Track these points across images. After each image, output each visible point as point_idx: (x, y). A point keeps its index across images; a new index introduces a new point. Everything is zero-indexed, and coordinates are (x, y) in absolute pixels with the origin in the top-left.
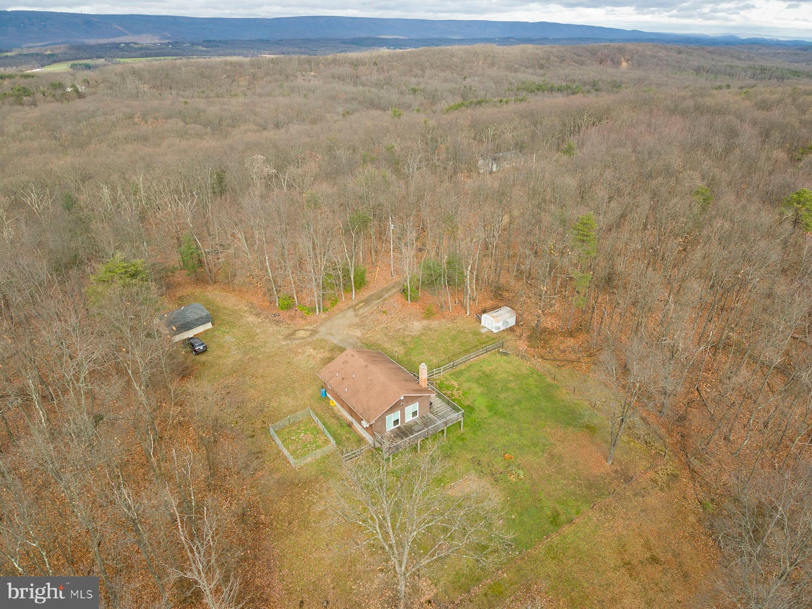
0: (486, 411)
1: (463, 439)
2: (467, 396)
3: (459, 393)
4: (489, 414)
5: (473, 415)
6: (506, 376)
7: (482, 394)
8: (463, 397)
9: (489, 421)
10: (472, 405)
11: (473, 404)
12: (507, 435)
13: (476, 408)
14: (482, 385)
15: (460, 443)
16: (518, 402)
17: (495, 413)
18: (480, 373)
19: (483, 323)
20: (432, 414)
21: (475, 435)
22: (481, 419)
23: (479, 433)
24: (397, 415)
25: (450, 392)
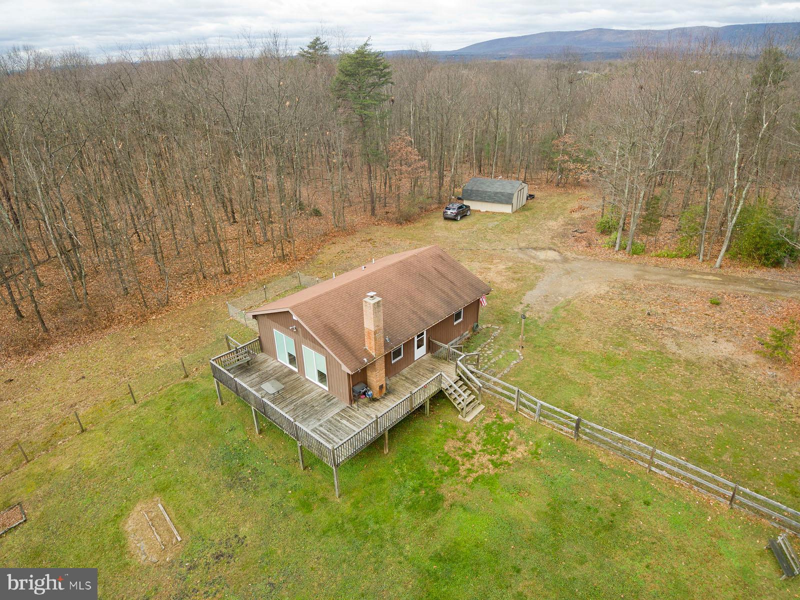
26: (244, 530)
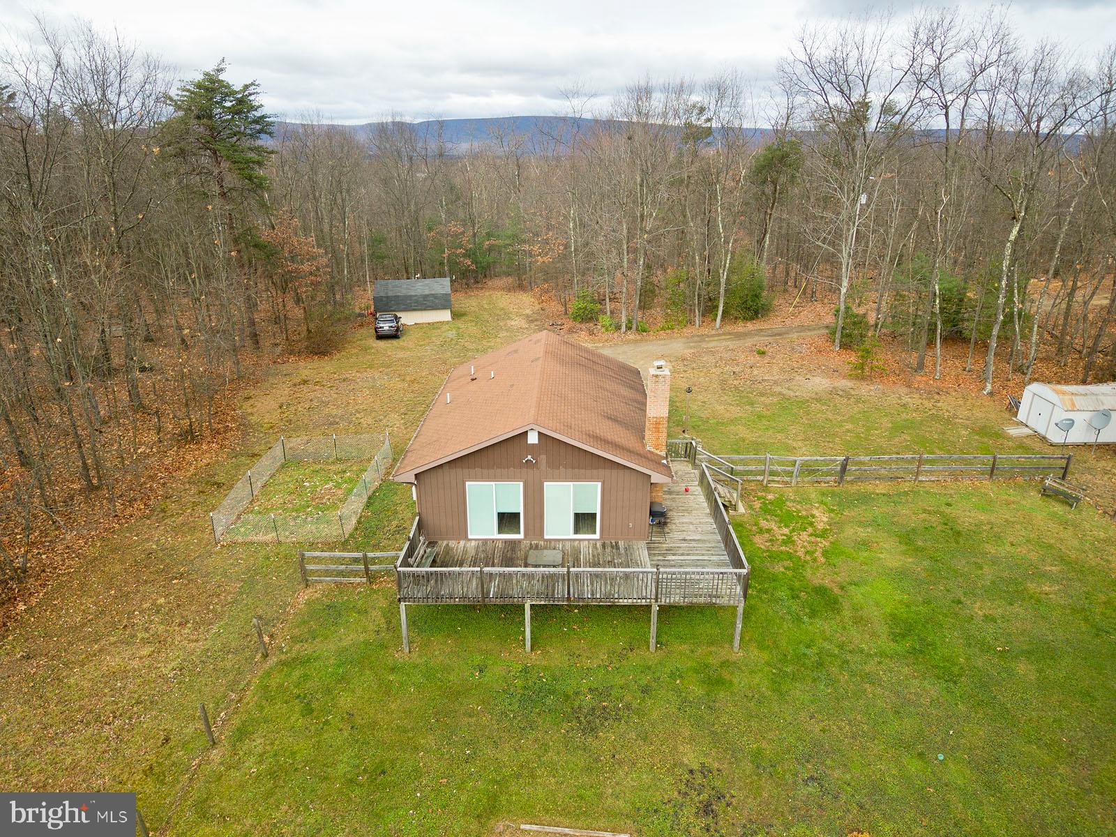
0: (883, 630)
1: (714, 681)
2: (837, 560)
3: (817, 543)
4: (885, 643)
5: (818, 623)
6: (1034, 556)
7: (901, 575)
8: (823, 560)
9: (867, 669)
10: (836, 590)
11: (842, 588)
12: (921, 755)
13: (846, 605)
14: (917, 550)
15: (696, 690)
16: (1042, 652)
17: (913, 651)
18: (934, 519)
19: (1022, 416)
20: (649, 549)
21: (777, 691)
22: (841, 647)
23: (799, 692)
24: (510, 495)
25: (786, 531)
26: (691, 758)
